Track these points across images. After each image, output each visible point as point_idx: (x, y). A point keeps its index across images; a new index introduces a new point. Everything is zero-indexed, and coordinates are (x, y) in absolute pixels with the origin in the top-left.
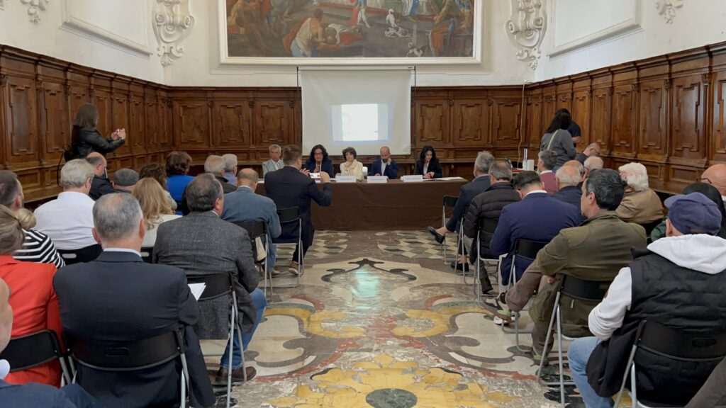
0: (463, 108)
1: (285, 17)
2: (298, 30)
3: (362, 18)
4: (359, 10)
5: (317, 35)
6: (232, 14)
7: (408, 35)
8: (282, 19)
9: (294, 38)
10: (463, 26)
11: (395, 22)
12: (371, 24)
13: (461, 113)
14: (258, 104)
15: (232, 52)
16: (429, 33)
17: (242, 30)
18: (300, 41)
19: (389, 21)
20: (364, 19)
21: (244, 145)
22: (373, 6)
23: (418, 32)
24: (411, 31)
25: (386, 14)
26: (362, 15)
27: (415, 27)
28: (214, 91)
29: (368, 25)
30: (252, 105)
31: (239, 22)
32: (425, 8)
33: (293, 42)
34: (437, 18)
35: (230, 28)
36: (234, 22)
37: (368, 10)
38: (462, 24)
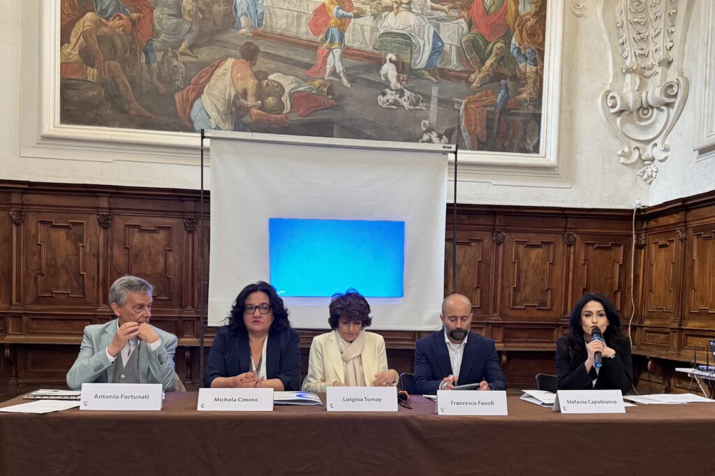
0: (521, 248)
1: (183, 54)
2: (208, 81)
3: (334, 67)
4: (330, 50)
5: (245, 94)
6: (73, 39)
7: (422, 106)
8: (176, 57)
9: (198, 96)
10: (524, 95)
11: (398, 79)
12: (352, 80)
13: (517, 257)
14: (119, 223)
15: (68, 116)
16: (460, 104)
17: (92, 73)
18: (210, 103)
19: (386, 76)
20: (339, 68)
21: (87, 304)
22: (356, 45)
23: (440, 102)
24: (427, 98)
25: (380, 62)
26: (334, 61)
27: (434, 91)
28: (25, 191)
29: (345, 82)
30: (105, 223)
31: (87, 57)
32: (454, 56)
33: (197, 103)
34: (476, 78)
35: (65, 66)
36: (75, 56)
37: (347, 53)
38: (521, 93)
